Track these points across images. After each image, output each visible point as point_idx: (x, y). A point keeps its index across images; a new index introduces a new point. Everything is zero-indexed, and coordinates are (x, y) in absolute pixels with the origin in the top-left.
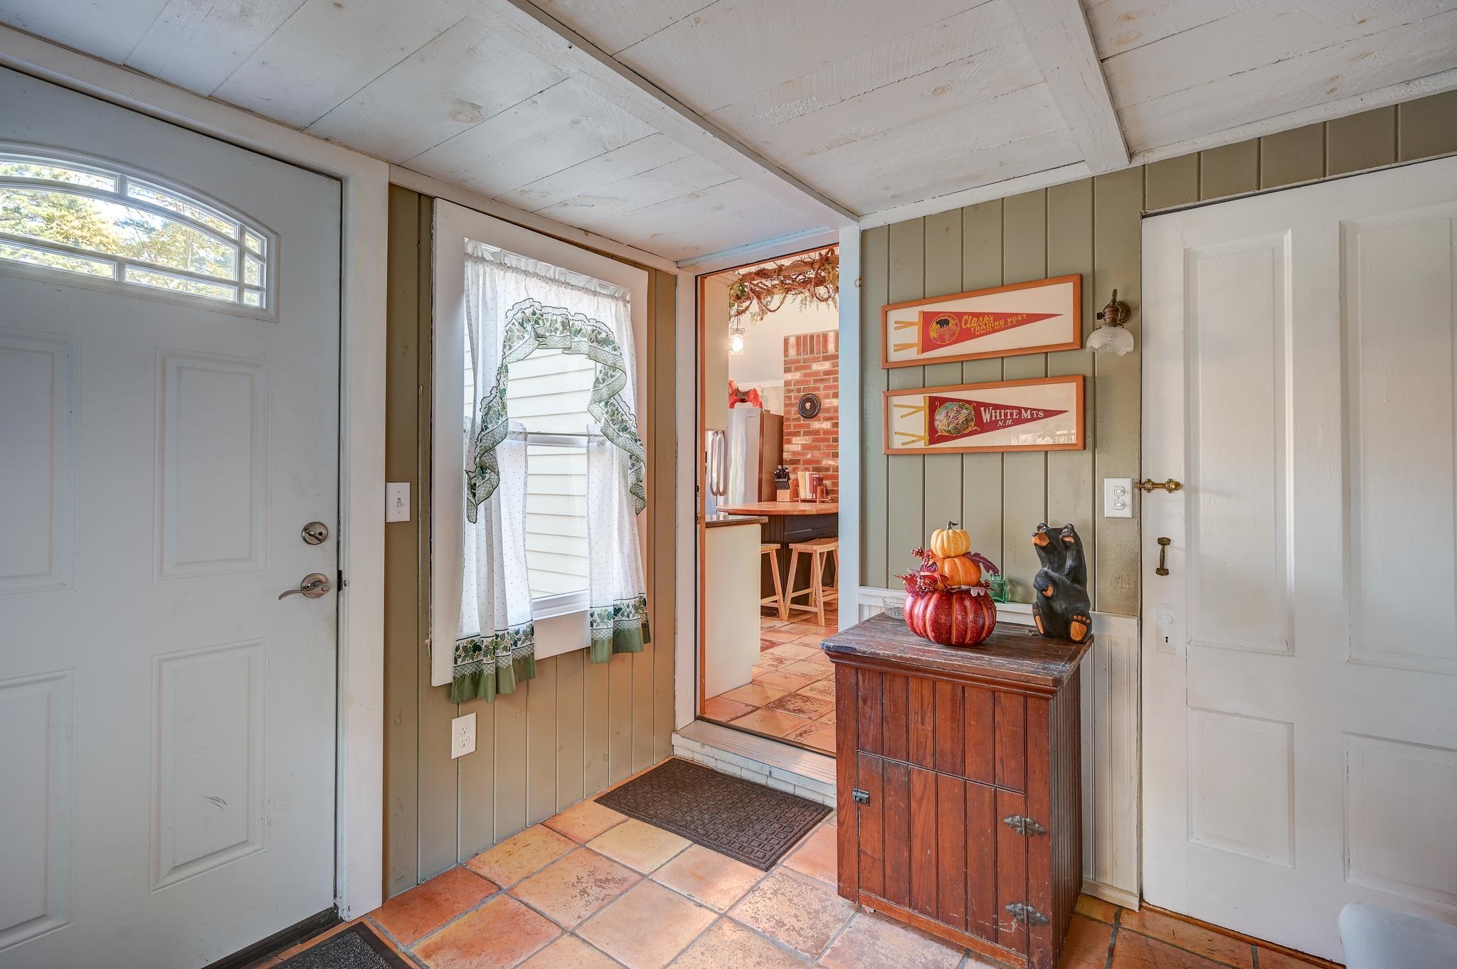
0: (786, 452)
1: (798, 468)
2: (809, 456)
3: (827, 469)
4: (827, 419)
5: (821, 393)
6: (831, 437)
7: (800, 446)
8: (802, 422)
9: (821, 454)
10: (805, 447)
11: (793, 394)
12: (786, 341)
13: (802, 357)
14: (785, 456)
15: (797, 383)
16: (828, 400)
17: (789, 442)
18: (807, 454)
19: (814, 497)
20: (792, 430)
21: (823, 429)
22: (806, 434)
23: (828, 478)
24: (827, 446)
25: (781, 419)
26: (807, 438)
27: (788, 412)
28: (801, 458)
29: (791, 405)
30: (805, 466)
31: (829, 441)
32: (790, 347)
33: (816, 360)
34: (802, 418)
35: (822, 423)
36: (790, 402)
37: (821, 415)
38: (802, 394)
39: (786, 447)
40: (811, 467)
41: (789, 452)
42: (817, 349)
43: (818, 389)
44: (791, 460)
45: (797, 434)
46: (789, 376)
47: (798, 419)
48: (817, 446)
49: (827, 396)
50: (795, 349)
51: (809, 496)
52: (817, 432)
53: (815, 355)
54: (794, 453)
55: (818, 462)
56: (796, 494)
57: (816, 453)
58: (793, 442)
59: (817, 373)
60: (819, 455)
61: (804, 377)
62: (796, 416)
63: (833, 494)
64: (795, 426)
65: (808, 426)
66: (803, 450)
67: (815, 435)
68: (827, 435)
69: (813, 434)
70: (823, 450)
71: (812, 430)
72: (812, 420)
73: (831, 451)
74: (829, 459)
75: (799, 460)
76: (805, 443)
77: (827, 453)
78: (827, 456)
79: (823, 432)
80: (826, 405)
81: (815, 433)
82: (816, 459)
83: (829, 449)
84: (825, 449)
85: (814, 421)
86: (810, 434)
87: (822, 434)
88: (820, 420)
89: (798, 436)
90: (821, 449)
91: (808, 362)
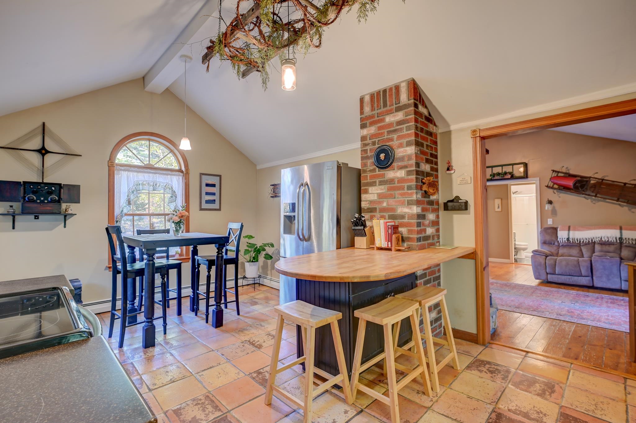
0: (364, 201)
1: (375, 216)
2: (385, 204)
3: (403, 217)
4: (401, 168)
5: (395, 144)
6: (406, 185)
7: (376, 195)
8: (377, 172)
9: (396, 202)
10: (381, 196)
11: (368, 148)
12: (362, 100)
13: (376, 112)
14: (364, 205)
15: (372, 136)
16: (402, 149)
17: (366, 192)
18: (383, 202)
19: (390, 246)
20: (369, 181)
21: (398, 178)
22: (381, 183)
23: (403, 225)
24: (402, 195)
25: (359, 173)
26: (382, 187)
27: (364, 165)
28: (378, 207)
29: (368, 158)
30: (382, 214)
31: (403, 189)
32: (365, 105)
33: (389, 112)
34: (377, 169)
35: (396, 172)
36: (366, 155)
37: (395, 164)
38: (377, 146)
39: (364, 196)
40: (386, 215)
41: (366, 201)
42: (389, 101)
43: (392, 140)
44: (368, 209)
45: (373, 184)
46: (365, 132)
47: (374, 170)
48: (391, 194)
49: (401, 146)
50: (370, 106)
51: (384, 245)
52: (392, 181)
53: (388, 108)
54: (371, 202)
55: (393, 210)
56: (372, 240)
57: (392, 201)
58: (370, 192)
59: (391, 125)
60: (393, 203)
61: (379, 130)
62: (372, 168)
63: (408, 241)
64: (372, 177)
65: (383, 176)
66: (379, 199)
67: (390, 184)
68: (402, 183)
69: (388, 183)
70: (398, 198)
71: (387, 180)
72: (386, 170)
73: (406, 199)
74: (404, 207)
75: (376, 208)
76: (381, 192)
77: (402, 201)
78: (402, 204)
79: (398, 181)
80: (400, 154)
81: (389, 182)
82: (391, 207)
83: (404, 197)
84: (400, 197)
85: (389, 170)
86: (385, 183)
87: (396, 182)
88: (394, 169)
89: (374, 186)
90: (396, 197)
91: (382, 116)
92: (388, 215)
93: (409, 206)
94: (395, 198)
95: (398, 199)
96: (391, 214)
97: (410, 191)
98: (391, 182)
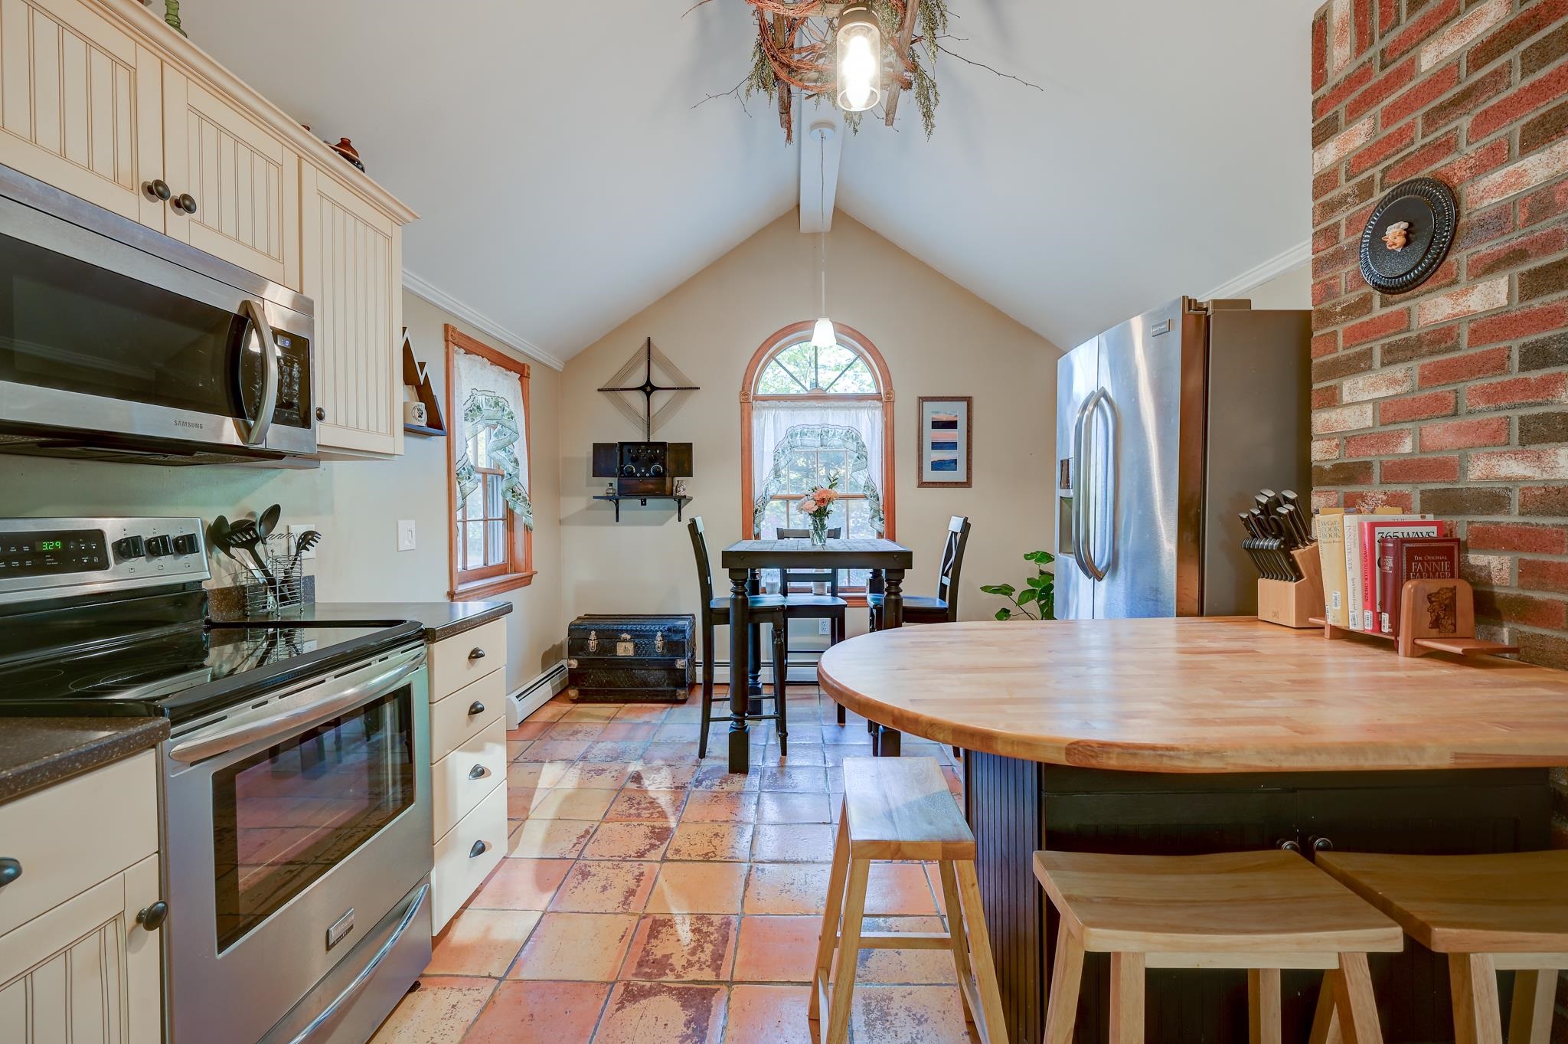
0: (1322, 438)
1: (1363, 497)
2: (1407, 447)
3: (1494, 500)
4: (1490, 267)
5: (1459, 159)
6: (1515, 345)
7: (1369, 408)
8: (1378, 311)
9: (1459, 431)
10: (1391, 412)
11: (1341, 217)
12: (1319, 28)
13: (1373, 51)
14: (1321, 452)
15: (1357, 162)
16: (1497, 177)
17: (1332, 400)
18: (1399, 436)
19: (1386, 628)
20: (1341, 352)
21: (1471, 317)
22: (1393, 355)
23: (1489, 540)
24: (1491, 396)
25: (1301, 324)
26: (1398, 371)
27: (1324, 290)
28: (1374, 456)
29: (1339, 258)
30: (1393, 488)
31: (1501, 366)
32: (1332, 39)
33: (1438, 22)
34: (1378, 295)
35: (1465, 293)
36: (1331, 250)
37: (1460, 257)
38: (1378, 196)
39: (1321, 420)
40: (1413, 492)
41: (1329, 437)
43: (1447, 146)
44: (1338, 468)
45: (1356, 365)
46: (1331, 153)
47: (1364, 304)
48: (1437, 398)
49: (1491, 159)
50: (1350, 35)
51: (1360, 620)
52: (1442, 337)
53: (1432, 4)
54: (1349, 439)
55: (1448, 468)
56: (1313, 603)
57: (1440, 434)
58: (1346, 398)
59: (1445, 74)
60: (1449, 439)
61: (1385, 126)
62: (1353, 297)
63: (1522, 618)
64: (1352, 337)
65: (1403, 320)
66: (1382, 425)
67: (1432, 353)
68: (1493, 337)
69: (1425, 349)
70: (1470, 413)
71: (1419, 336)
72: (1416, 291)
73: (1515, 415)
74: (1501, 454)
75: (1367, 467)
76: (1391, 392)
77: (1495, 426)
78: (1495, 439)
79: (1474, 332)
80: (1486, 203)
81: (1432, 343)
82: (1439, 456)
83: (1503, 404)
84: (1482, 406)
85: (1429, 292)
86: (1409, 353)
87: (1464, 340)
88: (1455, 282)
89: (1364, 370)
90: (1463, 409)
91: (1403, 54)
92: (1422, 492)
93: (1533, 447)
94: (1455, 414)
95: (1471, 419)
96: (1433, 487)
97: (1534, 375)
98: (1440, 342)
